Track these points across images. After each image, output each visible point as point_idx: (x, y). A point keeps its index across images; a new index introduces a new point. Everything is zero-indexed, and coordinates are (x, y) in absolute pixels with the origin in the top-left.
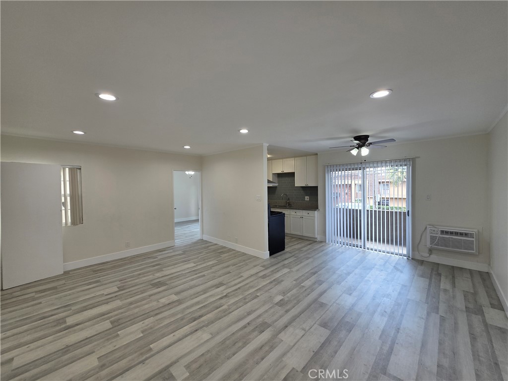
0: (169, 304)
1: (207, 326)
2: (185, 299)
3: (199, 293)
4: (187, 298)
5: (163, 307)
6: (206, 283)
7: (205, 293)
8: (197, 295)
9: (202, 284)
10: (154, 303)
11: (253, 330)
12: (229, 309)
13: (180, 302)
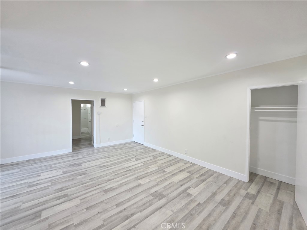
0: (143, 178)
1: (124, 168)
2: (134, 180)
3: (125, 184)
4: (133, 181)
5: (146, 177)
6: (118, 194)
7: (121, 184)
8: (127, 182)
9: (122, 192)
10: (152, 179)
11: (107, 166)
12: (111, 174)
13: (137, 179)
